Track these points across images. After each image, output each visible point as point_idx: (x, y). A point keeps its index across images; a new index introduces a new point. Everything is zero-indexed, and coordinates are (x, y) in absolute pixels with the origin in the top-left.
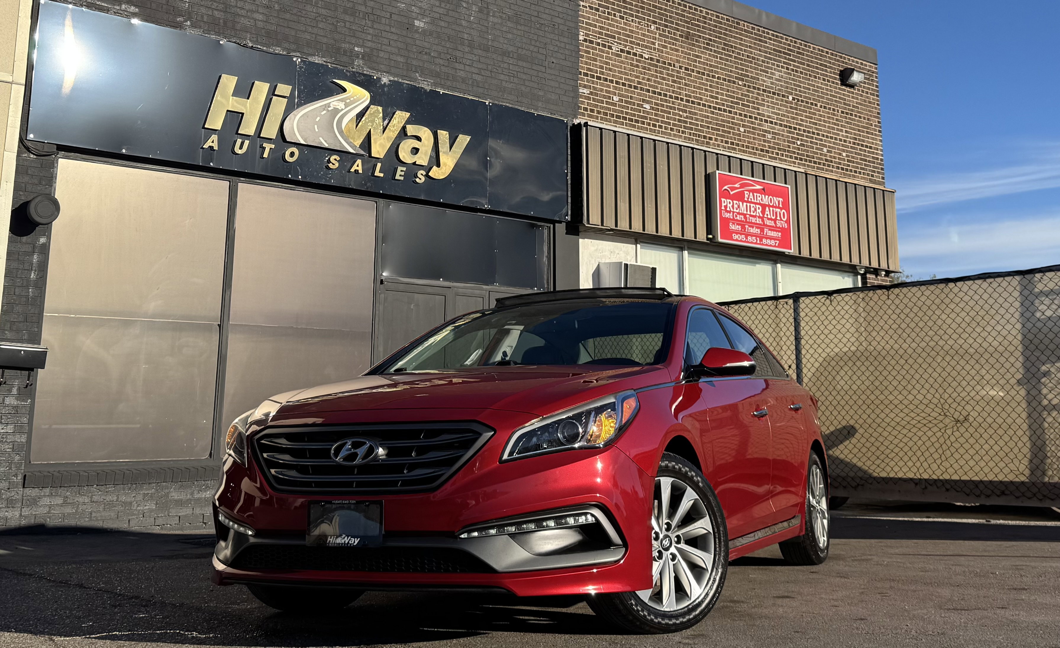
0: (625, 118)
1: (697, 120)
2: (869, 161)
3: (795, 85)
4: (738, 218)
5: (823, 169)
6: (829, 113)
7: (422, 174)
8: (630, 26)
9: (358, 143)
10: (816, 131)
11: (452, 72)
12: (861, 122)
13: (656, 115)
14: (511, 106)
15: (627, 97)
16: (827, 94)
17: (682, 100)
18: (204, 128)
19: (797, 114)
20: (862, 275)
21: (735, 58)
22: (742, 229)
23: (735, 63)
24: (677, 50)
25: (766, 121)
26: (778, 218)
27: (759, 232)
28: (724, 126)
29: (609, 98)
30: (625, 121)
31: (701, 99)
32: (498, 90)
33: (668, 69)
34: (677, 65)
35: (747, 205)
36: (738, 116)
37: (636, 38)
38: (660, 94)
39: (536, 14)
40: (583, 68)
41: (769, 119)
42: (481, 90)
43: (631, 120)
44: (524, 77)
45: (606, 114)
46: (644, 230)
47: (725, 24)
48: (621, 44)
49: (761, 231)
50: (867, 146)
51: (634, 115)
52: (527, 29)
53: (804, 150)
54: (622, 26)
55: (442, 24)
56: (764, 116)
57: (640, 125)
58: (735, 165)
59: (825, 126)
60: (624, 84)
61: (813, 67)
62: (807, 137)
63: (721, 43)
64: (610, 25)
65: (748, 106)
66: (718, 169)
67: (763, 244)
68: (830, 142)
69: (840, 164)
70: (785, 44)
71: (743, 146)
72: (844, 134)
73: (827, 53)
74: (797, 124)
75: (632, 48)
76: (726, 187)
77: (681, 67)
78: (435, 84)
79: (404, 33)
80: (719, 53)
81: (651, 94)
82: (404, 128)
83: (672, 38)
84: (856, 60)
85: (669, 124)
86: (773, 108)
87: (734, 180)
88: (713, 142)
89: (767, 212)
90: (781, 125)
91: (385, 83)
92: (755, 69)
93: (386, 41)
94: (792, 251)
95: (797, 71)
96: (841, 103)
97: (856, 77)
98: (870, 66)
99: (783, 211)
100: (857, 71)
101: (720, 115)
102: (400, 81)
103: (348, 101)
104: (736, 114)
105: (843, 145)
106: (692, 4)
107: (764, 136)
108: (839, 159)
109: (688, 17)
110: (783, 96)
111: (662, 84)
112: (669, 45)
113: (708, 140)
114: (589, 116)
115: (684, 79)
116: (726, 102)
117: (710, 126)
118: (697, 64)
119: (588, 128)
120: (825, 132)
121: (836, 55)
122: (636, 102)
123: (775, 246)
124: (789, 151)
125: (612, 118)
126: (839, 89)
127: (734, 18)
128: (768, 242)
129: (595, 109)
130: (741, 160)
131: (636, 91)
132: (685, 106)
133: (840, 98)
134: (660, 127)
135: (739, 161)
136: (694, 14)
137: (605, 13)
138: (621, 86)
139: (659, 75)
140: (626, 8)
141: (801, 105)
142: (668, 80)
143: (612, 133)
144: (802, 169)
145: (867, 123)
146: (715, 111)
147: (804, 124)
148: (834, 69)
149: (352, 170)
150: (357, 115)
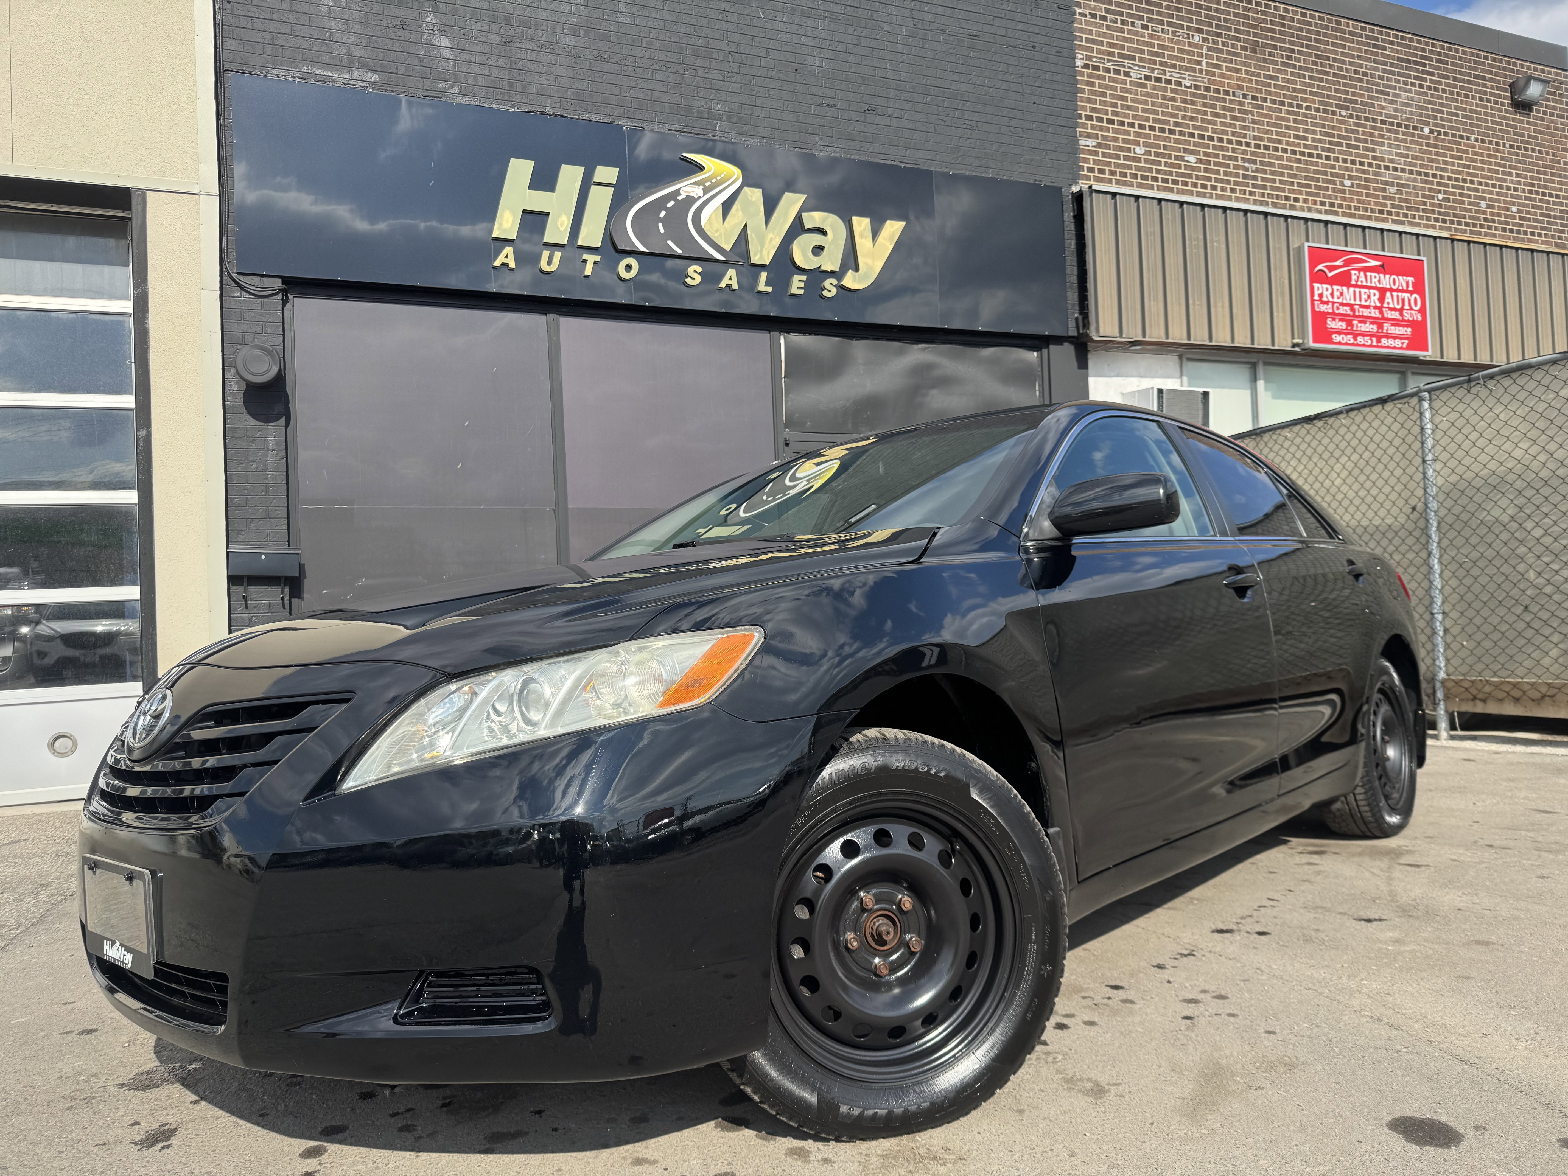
1: (1273, 173)
2: (1555, 217)
3: (1433, 110)
4: (1341, 311)
5: (1480, 233)
6: (1489, 149)
7: (831, 284)
8: (1159, 38)
9: (728, 243)
11: (873, 129)
12: (1541, 159)
13: (1206, 170)
15: (1158, 146)
16: (1486, 121)
17: (1248, 144)
19: (1437, 154)
21: (1335, 75)
22: (1348, 325)
23: (1334, 83)
24: (1238, 71)
25: (1387, 168)
26: (1407, 307)
27: (1375, 330)
28: (1318, 180)
29: (1129, 150)
30: (1155, 184)
32: (949, 150)
33: (1224, 100)
34: (1239, 92)
35: (1355, 292)
36: (1341, 164)
37: (1170, 57)
38: (1211, 139)
39: (1003, 32)
40: (1084, 108)
41: (1391, 165)
42: (922, 154)
44: (990, 129)
45: (1124, 175)
46: (1190, 338)
47: (1316, 25)
48: (1144, 67)
49: (1379, 328)
50: (1551, 195)
51: (1171, 173)
52: (990, 56)
53: (1450, 208)
54: (1146, 39)
55: (852, 58)
56: (1383, 160)
57: (1180, 187)
58: (1337, 232)
59: (1483, 169)
60: (1152, 128)
61: (1463, 81)
62: (1454, 187)
63: (1310, 55)
64: (1126, 39)
65: (1357, 148)
66: (1307, 241)
67: (1382, 347)
68: (1491, 193)
69: (1507, 223)
70: (1416, 48)
71: (1349, 207)
72: (1514, 179)
73: (1486, 58)
74: (1437, 168)
75: (1164, 73)
76: (1320, 267)
77: (1245, 96)
78: (846, 150)
79: (791, 77)
80: (1307, 69)
82: (799, 219)
83: (1229, 53)
84: (1533, 65)
85: (1228, 182)
86: (1398, 147)
87: (1334, 255)
88: (1301, 204)
89: (1388, 299)
90: (1411, 172)
92: (1368, 89)
94: (1431, 354)
95: (1436, 89)
96: (1508, 132)
97: (1535, 91)
98: (1558, 75)
99: (1415, 295)
100: (1537, 79)
101: (1312, 163)
103: (707, 184)
104: (1337, 159)
105: (1512, 196)
107: (1384, 190)
108: (1506, 216)
109: (1254, 19)
110: (1415, 128)
111: (1215, 123)
112: (1225, 64)
113: (1292, 203)
114: (1098, 180)
115: (1252, 113)
116: (1321, 143)
117: (1296, 181)
118: (1272, 89)
119: (1094, 194)
120: (1482, 178)
121: (1501, 61)
122: (1173, 153)
123: (1402, 348)
124: (1424, 211)
125: (1135, 181)
126: (1507, 111)
127: (1331, 15)
128: (1391, 342)
129: (1107, 168)
130: (1345, 225)
131: (1172, 136)
132: (1253, 154)
133: (1507, 125)
134: (1214, 188)
135: (1342, 227)
136: (1264, 13)
137: (1117, 23)
138: (1147, 131)
139: (1209, 110)
140: (1152, 12)
141: (1443, 140)
142: (1225, 117)
143: (1132, 199)
144: (1446, 234)
145: (1551, 161)
146: (1303, 158)
147: (1450, 167)
148: (1499, 82)
149: (723, 285)
150: (723, 204)
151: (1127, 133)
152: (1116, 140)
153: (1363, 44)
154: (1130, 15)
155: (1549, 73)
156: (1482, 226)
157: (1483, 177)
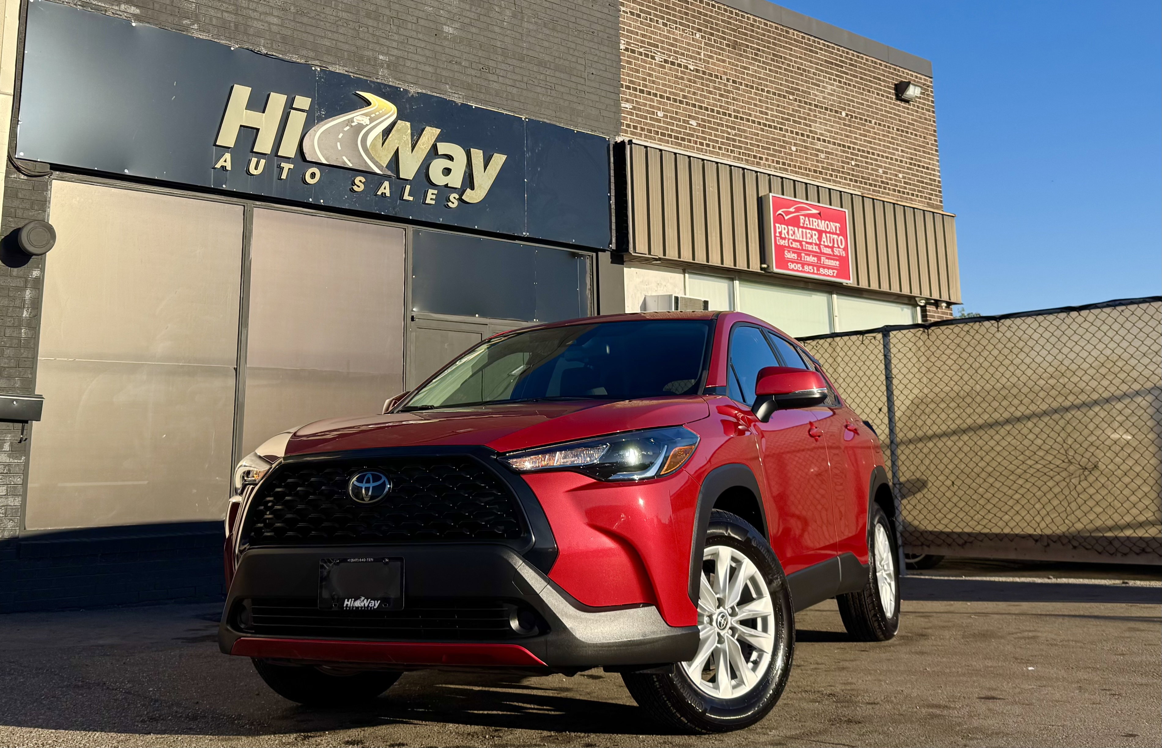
0: (670, 136)
1: (746, 137)
2: (926, 183)
3: (848, 100)
4: (794, 246)
5: (880, 192)
6: (883, 130)
7: (454, 198)
8: (673, 33)
9: (385, 161)
11: (484, 83)
12: (917, 140)
13: (703, 132)
14: (548, 121)
15: (672, 112)
16: (881, 110)
17: (730, 115)
18: (215, 145)
19: (850, 132)
20: (921, 307)
21: (785, 69)
22: (798, 257)
23: (785, 75)
24: (724, 61)
25: (819, 139)
26: (836, 245)
27: (816, 261)
28: (775, 145)
29: (653, 113)
30: (670, 139)
31: (750, 115)
32: (535, 104)
33: (715, 82)
34: (724, 77)
36: (789, 134)
37: (680, 47)
38: (707, 109)
39: (573, 19)
40: (624, 80)
41: (822, 137)
42: (516, 104)
43: (677, 138)
44: (562, 89)
45: (650, 131)
46: (694, 259)
47: (774, 33)
48: (664, 53)
49: (818, 260)
50: (923, 167)
51: (680, 133)
52: (564, 36)
53: (859, 172)
54: (665, 34)
55: (474, 30)
56: (816, 133)
57: (686, 143)
58: (789, 187)
60: (668, 99)
61: (866, 80)
62: (862, 156)
64: (652, 32)
65: (800, 123)
66: (770, 191)
67: (820, 274)
68: (885, 163)
69: (896, 186)
70: (836, 54)
71: (795, 166)
72: (900, 153)
73: (881, 65)
74: (851, 142)
75: (677, 58)
76: (780, 212)
77: (728, 80)
78: (467, 97)
79: (432, 39)
80: (768, 64)
81: (697, 109)
82: (434, 147)
83: (718, 48)
84: (910, 72)
85: (717, 142)
86: (826, 125)
87: (788, 204)
88: (764, 162)
89: (824, 239)
90: (834, 144)
91: (413, 95)
92: (807, 82)
93: (412, 49)
94: (851, 282)
95: (849, 85)
96: (895, 120)
97: (913, 92)
98: (925, 80)
99: (841, 237)
100: (913, 83)
101: (771, 132)
102: (429, 93)
103: (373, 115)
104: (787, 131)
105: (899, 166)
106: (740, 11)
107: (817, 155)
108: (896, 180)
109: (735, 25)
110: (836, 112)
111: (709, 98)
112: (715, 56)
113: (758, 161)
114: (633, 133)
115: (732, 92)
116: (776, 118)
117: (761, 144)
118: (746, 77)
119: (632, 146)
120: (880, 151)
121: (890, 68)
122: (682, 118)
123: (832, 276)
124: (843, 173)
125: (657, 137)
126: (894, 104)
127: (783, 26)
128: (826, 271)
129: (639, 126)
130: (794, 181)
131: (682, 105)
132: (733, 122)
133: (895, 114)
134: (708, 146)
135: (792, 183)
136: (741, 21)
137: (647, 20)
138: (665, 101)
139: (705, 88)
140: (669, 14)
141: (855, 122)
142: (715, 94)
143: (658, 152)
144: (858, 192)
145: (924, 142)
146: (765, 128)
147: (859, 142)
148: (889, 82)
149: (380, 193)
150: (383, 132)
151: (653, 101)
153: (804, 48)
154: (655, 15)
155: (920, 79)
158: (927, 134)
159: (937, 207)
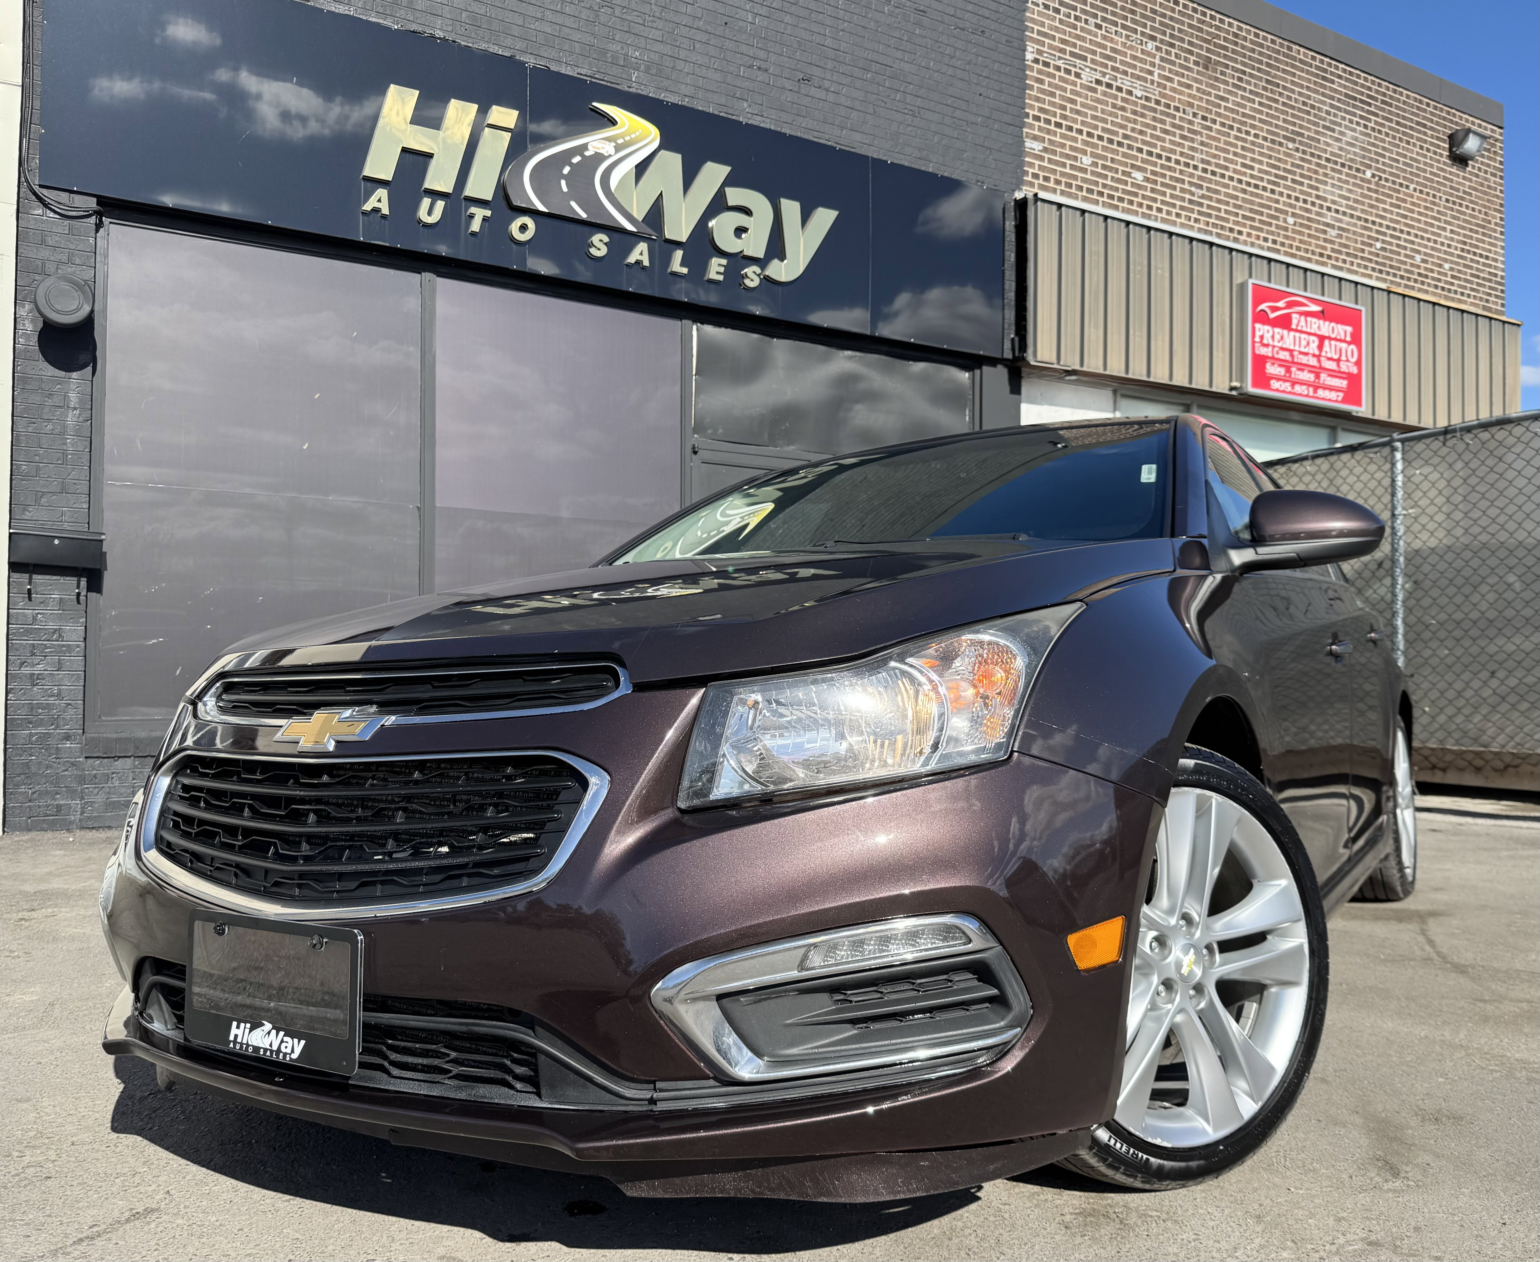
0: (1101, 194)
1: (1219, 201)
2: (1484, 279)
3: (1376, 153)
4: (1280, 356)
5: (1413, 288)
6: (1426, 201)
7: (754, 273)
8: (1112, 40)
9: (640, 212)
10: (1406, 229)
11: (806, 102)
12: (1474, 217)
13: (1153, 190)
15: (1105, 158)
16: (1425, 171)
17: (1195, 167)
19: (1377, 200)
21: (1284, 104)
22: (1286, 372)
23: (1283, 112)
24: (1189, 87)
25: (1329, 209)
26: (1344, 358)
27: (1312, 379)
28: (1262, 214)
29: (1075, 159)
30: (1101, 199)
31: (1227, 168)
32: (887, 136)
33: (1174, 117)
34: (1189, 110)
35: (1295, 337)
36: (1285, 199)
37: (1123, 63)
38: (1159, 156)
39: (951, 11)
40: (1032, 107)
41: (1333, 207)
42: (857, 137)
43: (1111, 197)
44: (932, 118)
45: (1069, 185)
46: (1127, 372)
47: (1268, 48)
48: (1096, 70)
49: (1316, 378)
50: (1481, 256)
51: (1117, 189)
52: (937, 36)
53: (1387, 258)
54: (1099, 40)
56: (1325, 199)
57: (1125, 205)
58: (1279, 271)
59: (1419, 221)
60: (1100, 138)
61: (1405, 126)
62: (1392, 236)
63: (1260, 79)
64: (1078, 37)
65: (1302, 184)
66: (1251, 277)
67: (1317, 398)
68: (1426, 247)
69: (1439, 280)
70: (1363, 86)
71: (1291, 246)
72: (1448, 234)
73: (1428, 105)
74: (1377, 216)
75: (1116, 79)
76: (1263, 307)
77: (1195, 115)
78: (778, 123)
79: (720, 31)
80: (1257, 94)
81: (1144, 156)
82: (721, 192)
83: (1181, 66)
84: (1471, 119)
85: (1174, 206)
86: (1341, 188)
87: (1276, 296)
88: (1245, 237)
89: (1326, 348)
90: (1352, 216)
92: (1316, 124)
93: (687, 43)
94: (1364, 411)
95: (1380, 132)
96: (1445, 185)
97: (1473, 146)
98: (1493, 131)
99: (1352, 347)
100: (1476, 133)
101: (1257, 195)
102: (715, 112)
103: (620, 140)
104: (1281, 194)
105: (1445, 252)
106: (1217, 12)
107: (1325, 232)
108: (1439, 273)
109: (1208, 33)
110: (1358, 170)
111: (1164, 140)
112: (1176, 78)
113: (1236, 235)
114: (1043, 188)
115: (1201, 134)
116: (1267, 174)
117: (1241, 212)
118: (1222, 111)
119: (1039, 203)
121: (1441, 110)
122: (1121, 168)
123: (1336, 401)
124: (1362, 258)
125: (1080, 193)
127: (1284, 39)
128: (1326, 394)
129: (1052, 177)
130: (1288, 265)
131: (1120, 149)
132: (1200, 178)
133: (1445, 178)
134: (1159, 210)
135: (1284, 266)
136: (1218, 28)
137: (1070, 17)
138: (1095, 141)
139: (1159, 125)
140: (1106, 10)
141: (1384, 186)
142: (1174, 134)
143: (1078, 213)
144: (1383, 286)
145: (1484, 220)
146: (1249, 189)
147: (1388, 216)
148: (1438, 131)
149: (632, 259)
150: (637, 166)
151: (1075, 140)
152: (1063, 146)
153: (1312, 74)
154: (1084, 11)
155: (1486, 129)
156: (1416, 281)
157: (1419, 229)
158: (1489, 208)
159: (1497, 312)
